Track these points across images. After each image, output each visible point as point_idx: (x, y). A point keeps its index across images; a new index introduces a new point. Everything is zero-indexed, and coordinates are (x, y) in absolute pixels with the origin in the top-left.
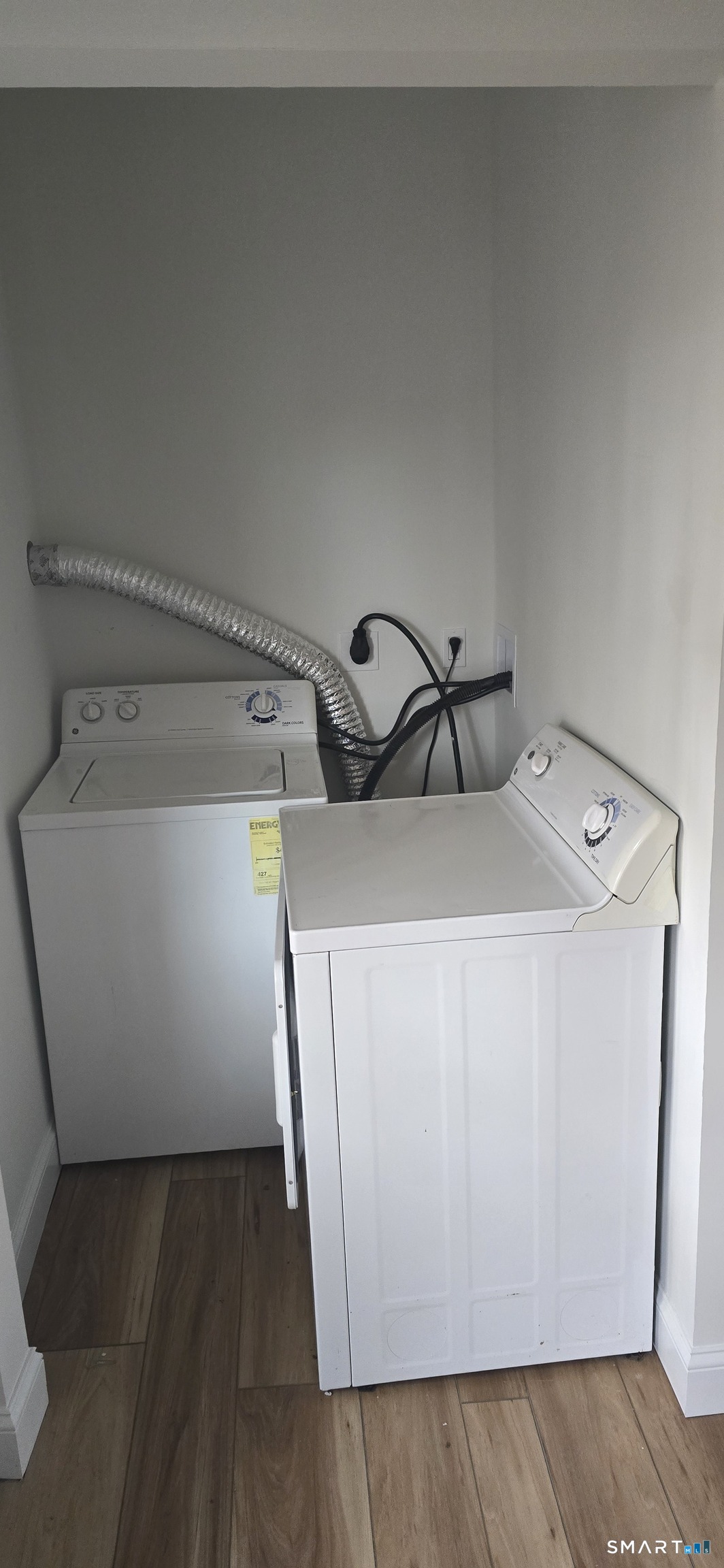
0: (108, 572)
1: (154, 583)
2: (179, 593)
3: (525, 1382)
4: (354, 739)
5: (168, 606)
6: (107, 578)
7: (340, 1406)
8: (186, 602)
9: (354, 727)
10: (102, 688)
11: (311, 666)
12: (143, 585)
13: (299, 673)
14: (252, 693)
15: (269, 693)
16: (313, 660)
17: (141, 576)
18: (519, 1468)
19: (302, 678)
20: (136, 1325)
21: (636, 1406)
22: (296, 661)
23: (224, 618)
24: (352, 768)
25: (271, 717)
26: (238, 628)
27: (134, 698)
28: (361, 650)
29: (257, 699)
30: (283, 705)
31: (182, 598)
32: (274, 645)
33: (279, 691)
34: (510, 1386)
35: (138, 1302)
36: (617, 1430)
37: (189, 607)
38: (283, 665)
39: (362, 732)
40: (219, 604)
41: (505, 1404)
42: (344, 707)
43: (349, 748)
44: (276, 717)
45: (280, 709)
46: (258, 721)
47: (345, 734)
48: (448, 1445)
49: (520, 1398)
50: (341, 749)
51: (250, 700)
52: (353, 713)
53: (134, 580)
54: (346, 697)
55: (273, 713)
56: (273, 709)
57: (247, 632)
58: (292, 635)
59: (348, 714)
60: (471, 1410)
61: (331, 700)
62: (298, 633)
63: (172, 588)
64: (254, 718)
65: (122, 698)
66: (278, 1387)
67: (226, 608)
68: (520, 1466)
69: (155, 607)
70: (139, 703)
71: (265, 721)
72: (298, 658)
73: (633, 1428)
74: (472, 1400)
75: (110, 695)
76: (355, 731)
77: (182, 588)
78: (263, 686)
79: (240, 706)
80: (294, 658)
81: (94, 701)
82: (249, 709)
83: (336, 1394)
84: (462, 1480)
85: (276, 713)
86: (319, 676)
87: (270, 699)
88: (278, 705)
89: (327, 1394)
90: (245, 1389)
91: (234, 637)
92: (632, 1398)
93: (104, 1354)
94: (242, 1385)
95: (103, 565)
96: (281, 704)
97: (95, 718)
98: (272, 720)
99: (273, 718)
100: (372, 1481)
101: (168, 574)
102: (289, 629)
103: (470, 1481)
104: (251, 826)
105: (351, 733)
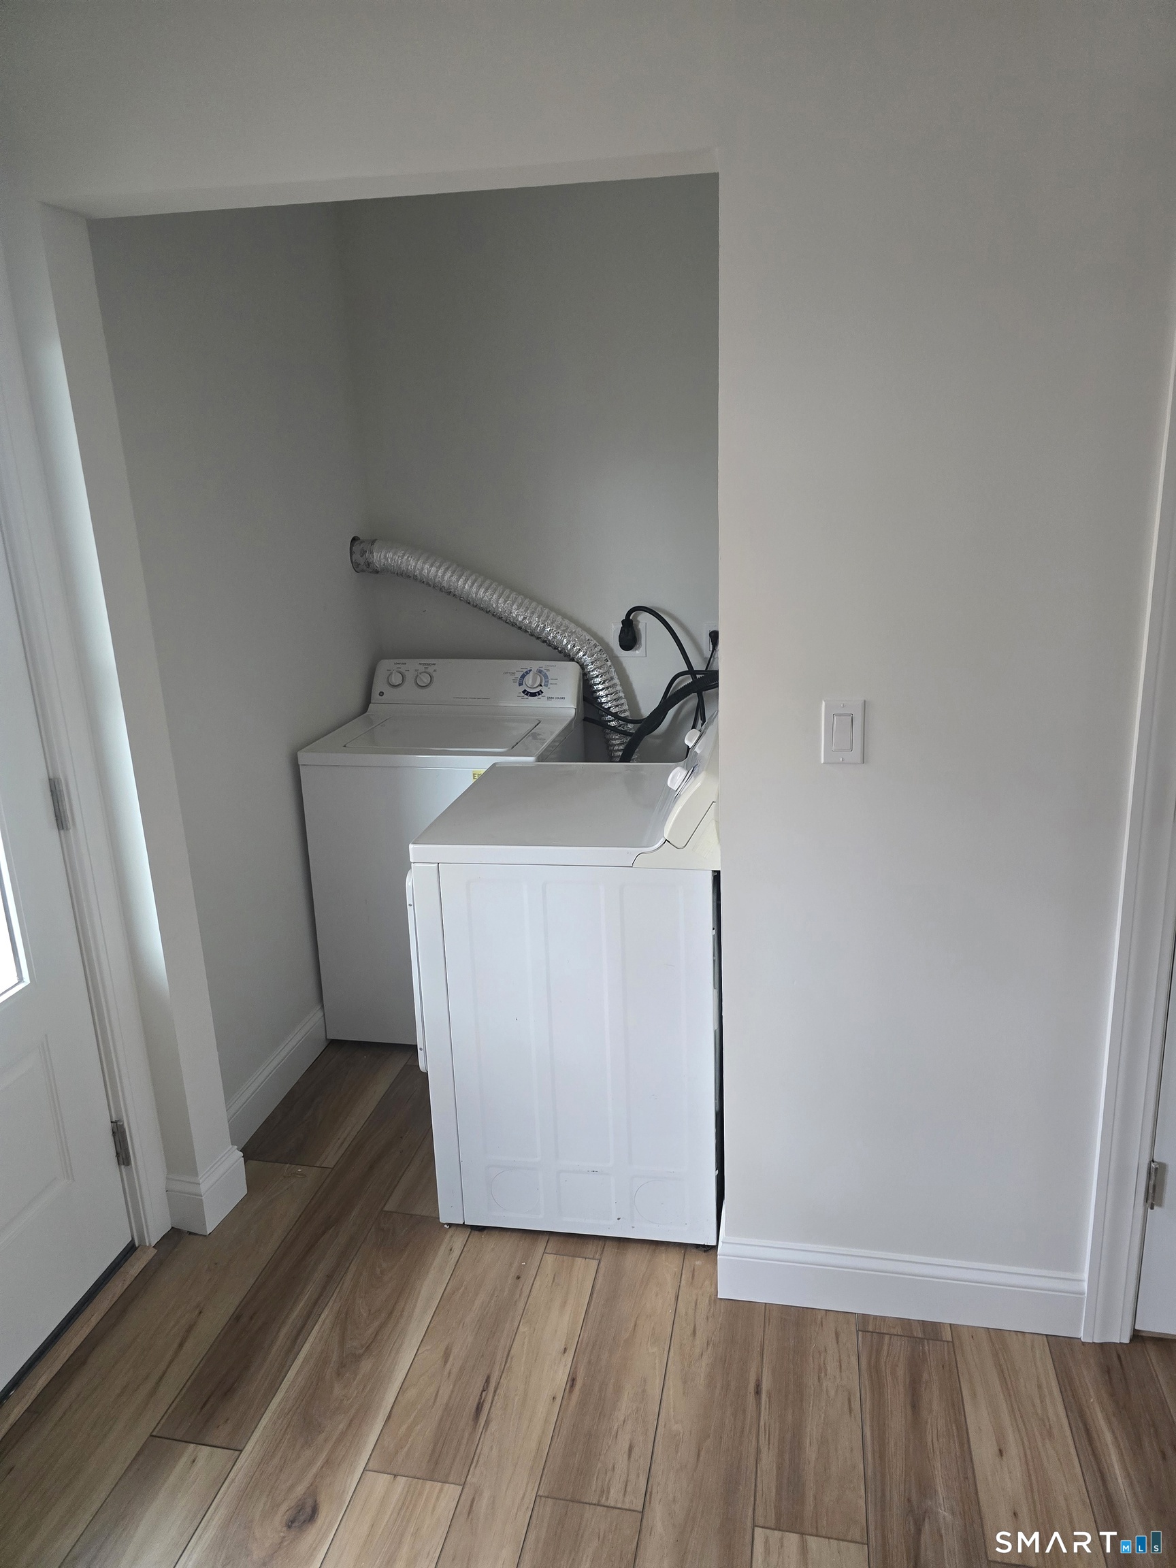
0: (412, 563)
1: (449, 574)
2: (469, 583)
3: (604, 1248)
4: (615, 716)
5: (460, 593)
6: (411, 568)
7: (452, 1236)
8: (474, 589)
9: (617, 706)
10: (407, 660)
11: (580, 650)
12: (440, 574)
13: (570, 655)
14: (526, 670)
15: (540, 671)
16: (581, 645)
17: (439, 567)
18: (564, 1304)
19: (573, 660)
20: (331, 1156)
21: (683, 1282)
22: (567, 645)
23: (506, 605)
24: (614, 742)
25: (538, 692)
26: (518, 613)
27: (430, 669)
28: (629, 638)
29: (530, 676)
30: (550, 683)
31: (471, 587)
32: (548, 630)
33: (548, 670)
34: (590, 1248)
35: (340, 1141)
36: (657, 1296)
37: (476, 594)
38: (556, 648)
39: (625, 711)
40: (503, 593)
41: (579, 1261)
42: (607, 688)
43: (613, 724)
44: (542, 692)
45: (546, 685)
46: (527, 695)
47: (608, 711)
48: (518, 1278)
49: (593, 1259)
50: (605, 725)
51: (523, 676)
52: (617, 693)
53: (433, 570)
54: (612, 679)
55: (540, 688)
56: (541, 686)
57: (525, 618)
58: (566, 622)
59: (612, 694)
60: (550, 1259)
61: (598, 680)
62: (571, 620)
63: (464, 578)
64: (524, 692)
65: (422, 668)
66: (412, 1215)
67: (508, 597)
68: (565, 1302)
69: (449, 593)
70: (434, 674)
71: (533, 695)
72: (568, 642)
73: (672, 1296)
74: (554, 1252)
75: (413, 665)
76: (617, 709)
77: (473, 577)
78: (535, 665)
79: (514, 681)
80: (565, 641)
81: (400, 670)
82: (521, 684)
83: (453, 1228)
84: (516, 1302)
85: (543, 689)
86: (587, 660)
87: (538, 677)
88: (545, 682)
89: (445, 1226)
90: (388, 1212)
91: (515, 621)
92: (683, 1276)
93: (299, 1170)
94: (386, 1209)
95: (408, 557)
96: (548, 681)
97: (397, 684)
98: (539, 694)
99: (540, 693)
100: (447, 1290)
101: (463, 566)
102: (565, 616)
103: (521, 1305)
104: (474, 776)
105: (613, 712)
